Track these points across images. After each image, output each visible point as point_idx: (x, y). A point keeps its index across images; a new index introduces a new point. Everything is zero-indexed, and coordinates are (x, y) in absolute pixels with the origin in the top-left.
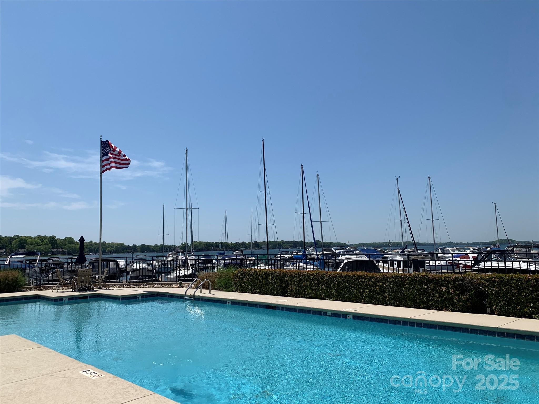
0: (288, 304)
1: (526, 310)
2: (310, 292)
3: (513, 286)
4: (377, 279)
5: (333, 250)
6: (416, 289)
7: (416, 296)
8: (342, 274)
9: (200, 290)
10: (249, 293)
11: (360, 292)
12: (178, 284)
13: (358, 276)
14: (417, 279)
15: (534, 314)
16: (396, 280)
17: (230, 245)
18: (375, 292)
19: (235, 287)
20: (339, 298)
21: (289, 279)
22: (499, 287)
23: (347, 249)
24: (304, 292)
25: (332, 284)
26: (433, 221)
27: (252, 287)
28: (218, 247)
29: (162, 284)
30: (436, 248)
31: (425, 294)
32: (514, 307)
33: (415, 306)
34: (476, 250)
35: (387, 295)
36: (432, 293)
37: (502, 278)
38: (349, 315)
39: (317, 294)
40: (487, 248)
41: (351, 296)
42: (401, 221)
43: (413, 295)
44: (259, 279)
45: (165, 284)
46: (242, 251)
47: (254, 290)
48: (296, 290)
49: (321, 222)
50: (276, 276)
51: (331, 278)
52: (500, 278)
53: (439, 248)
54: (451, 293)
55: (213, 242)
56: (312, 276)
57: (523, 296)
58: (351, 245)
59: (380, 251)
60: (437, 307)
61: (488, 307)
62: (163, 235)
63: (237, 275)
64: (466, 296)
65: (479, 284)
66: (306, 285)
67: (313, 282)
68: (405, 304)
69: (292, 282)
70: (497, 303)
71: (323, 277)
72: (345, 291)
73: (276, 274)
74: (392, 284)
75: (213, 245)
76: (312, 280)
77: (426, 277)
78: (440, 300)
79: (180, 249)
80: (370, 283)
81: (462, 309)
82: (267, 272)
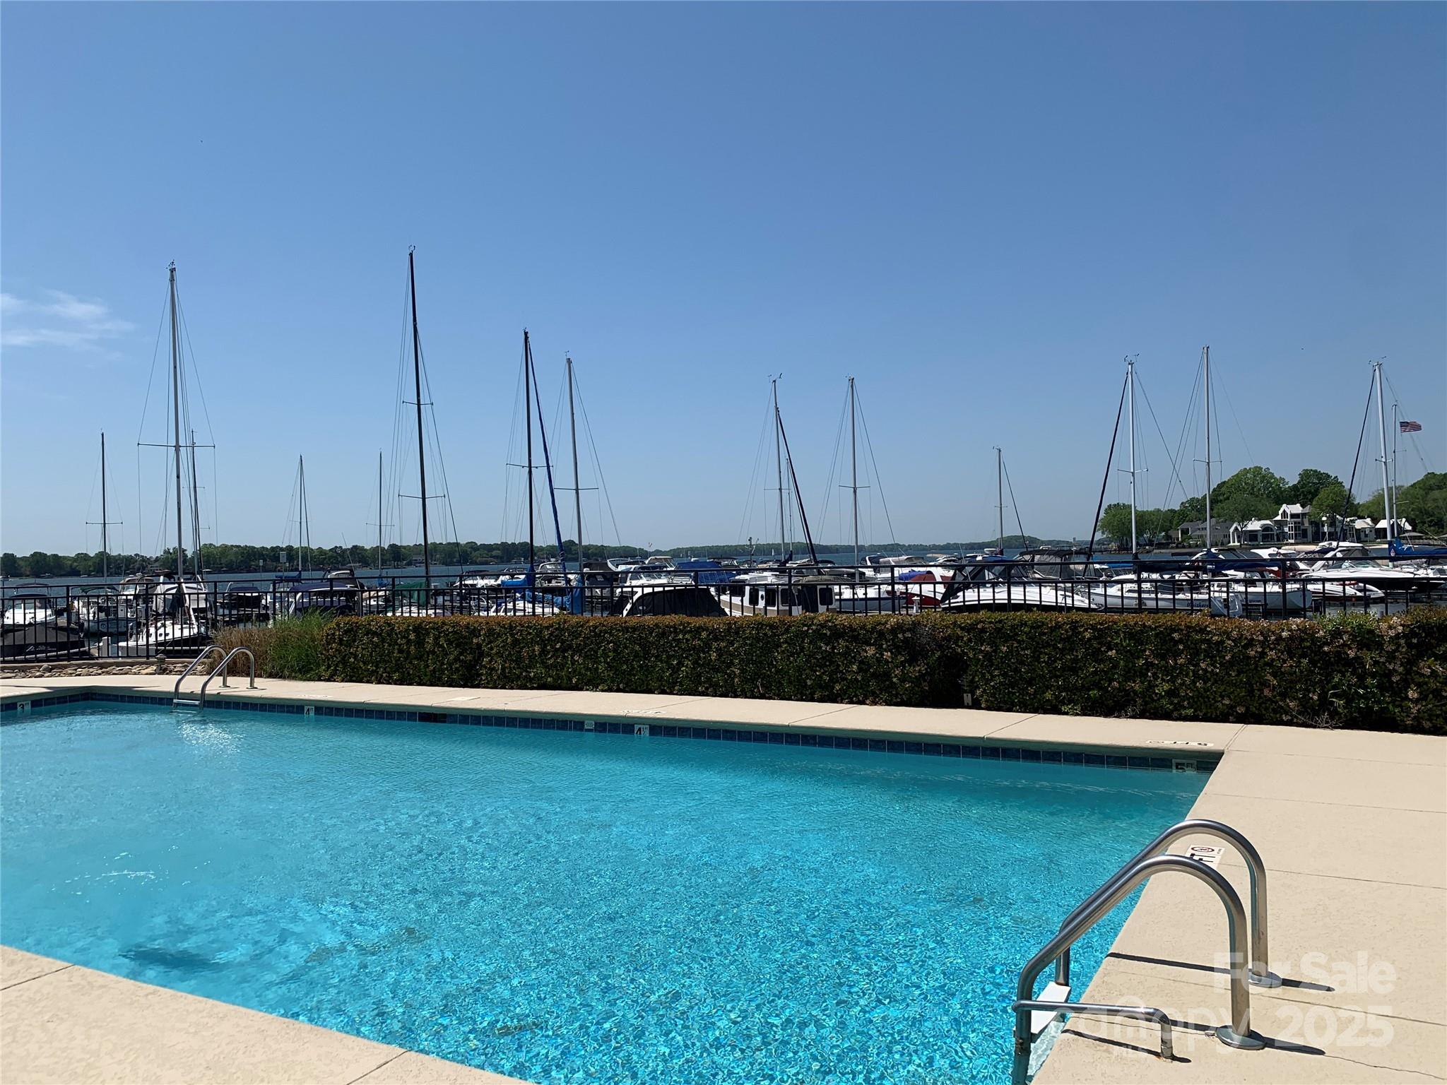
0: (478, 707)
1: (1048, 695)
2: (541, 673)
3: (1023, 641)
4: (712, 632)
5: (610, 565)
6: (805, 655)
7: (805, 670)
8: (626, 622)
9: (222, 678)
10: (368, 682)
11: (670, 666)
12: (152, 664)
13: (667, 627)
14: (808, 629)
15: (1064, 704)
16: (758, 633)
17: (316, 553)
18: (709, 664)
19: (329, 667)
20: (618, 685)
21: (484, 640)
22: (992, 643)
23: (647, 562)
24: (524, 674)
25: (599, 648)
26: (855, 492)
27: (377, 667)
28: (276, 559)
29: (102, 666)
30: (860, 559)
31: (826, 666)
32: (1023, 689)
33: (802, 694)
34: (950, 561)
35: (738, 672)
36: (843, 664)
37: (1000, 621)
38: (640, 726)
39: (559, 678)
40: (976, 556)
41: (647, 677)
42: (780, 489)
43: (800, 670)
44: (397, 644)
45: (111, 664)
46: (351, 571)
47: (384, 675)
48: (503, 669)
49: (577, 490)
50: (448, 635)
51: (598, 634)
52: (996, 622)
53: (867, 558)
54: (887, 662)
55: (263, 547)
56: (548, 630)
57: (1044, 662)
58: (658, 552)
59: (727, 565)
60: (854, 696)
61: (966, 692)
62: (105, 524)
63: (333, 634)
64: (921, 668)
65: (948, 639)
66: (530, 656)
67: (548, 648)
68: (779, 691)
69: (492, 649)
70: (987, 682)
71: (576, 631)
72: (632, 665)
73: (448, 630)
74: (750, 645)
75: (263, 555)
76: (546, 640)
77: (830, 624)
78: (859, 678)
79: (161, 566)
80: (696, 642)
81: (910, 699)
82: (421, 623)
